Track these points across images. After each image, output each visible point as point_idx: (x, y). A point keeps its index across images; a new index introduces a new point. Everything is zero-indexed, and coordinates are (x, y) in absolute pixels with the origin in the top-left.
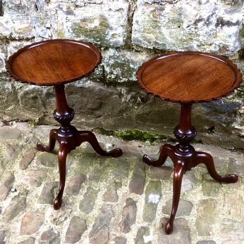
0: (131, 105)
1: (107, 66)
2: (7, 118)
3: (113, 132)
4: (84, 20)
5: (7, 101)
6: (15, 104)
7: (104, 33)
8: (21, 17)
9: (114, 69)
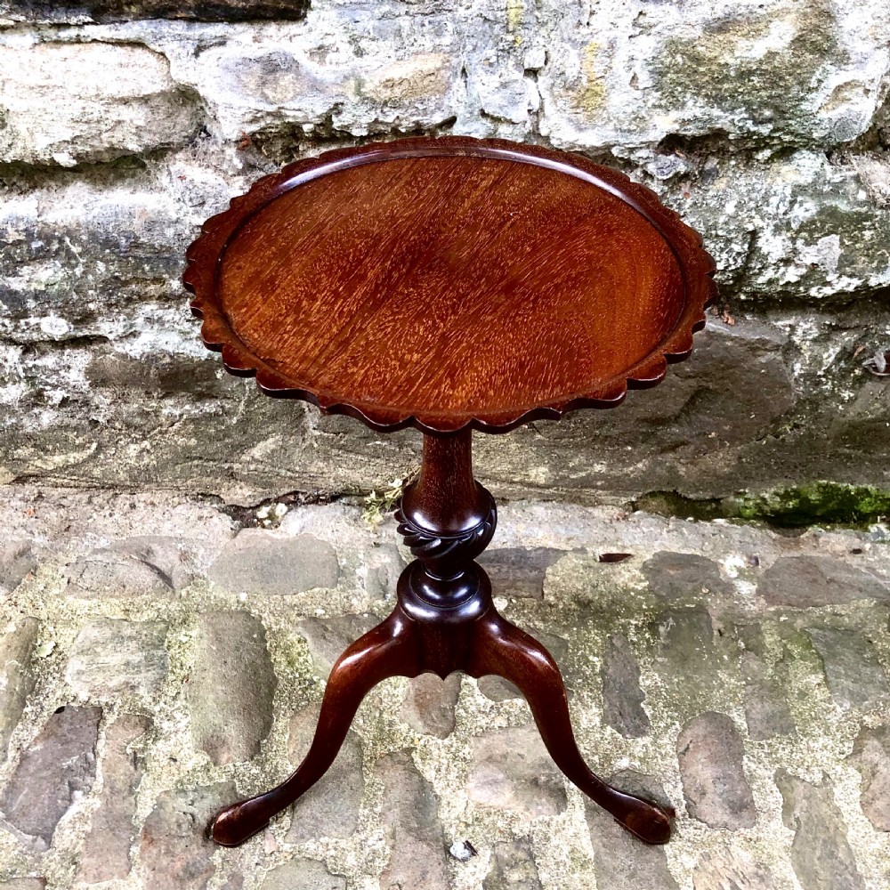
0: (829, 386)
1: (777, 230)
2: (241, 494)
3: (717, 501)
4: (722, 26)
5: (246, 421)
6: (284, 433)
7: (801, 83)
8: (405, 23)
9: (807, 244)
